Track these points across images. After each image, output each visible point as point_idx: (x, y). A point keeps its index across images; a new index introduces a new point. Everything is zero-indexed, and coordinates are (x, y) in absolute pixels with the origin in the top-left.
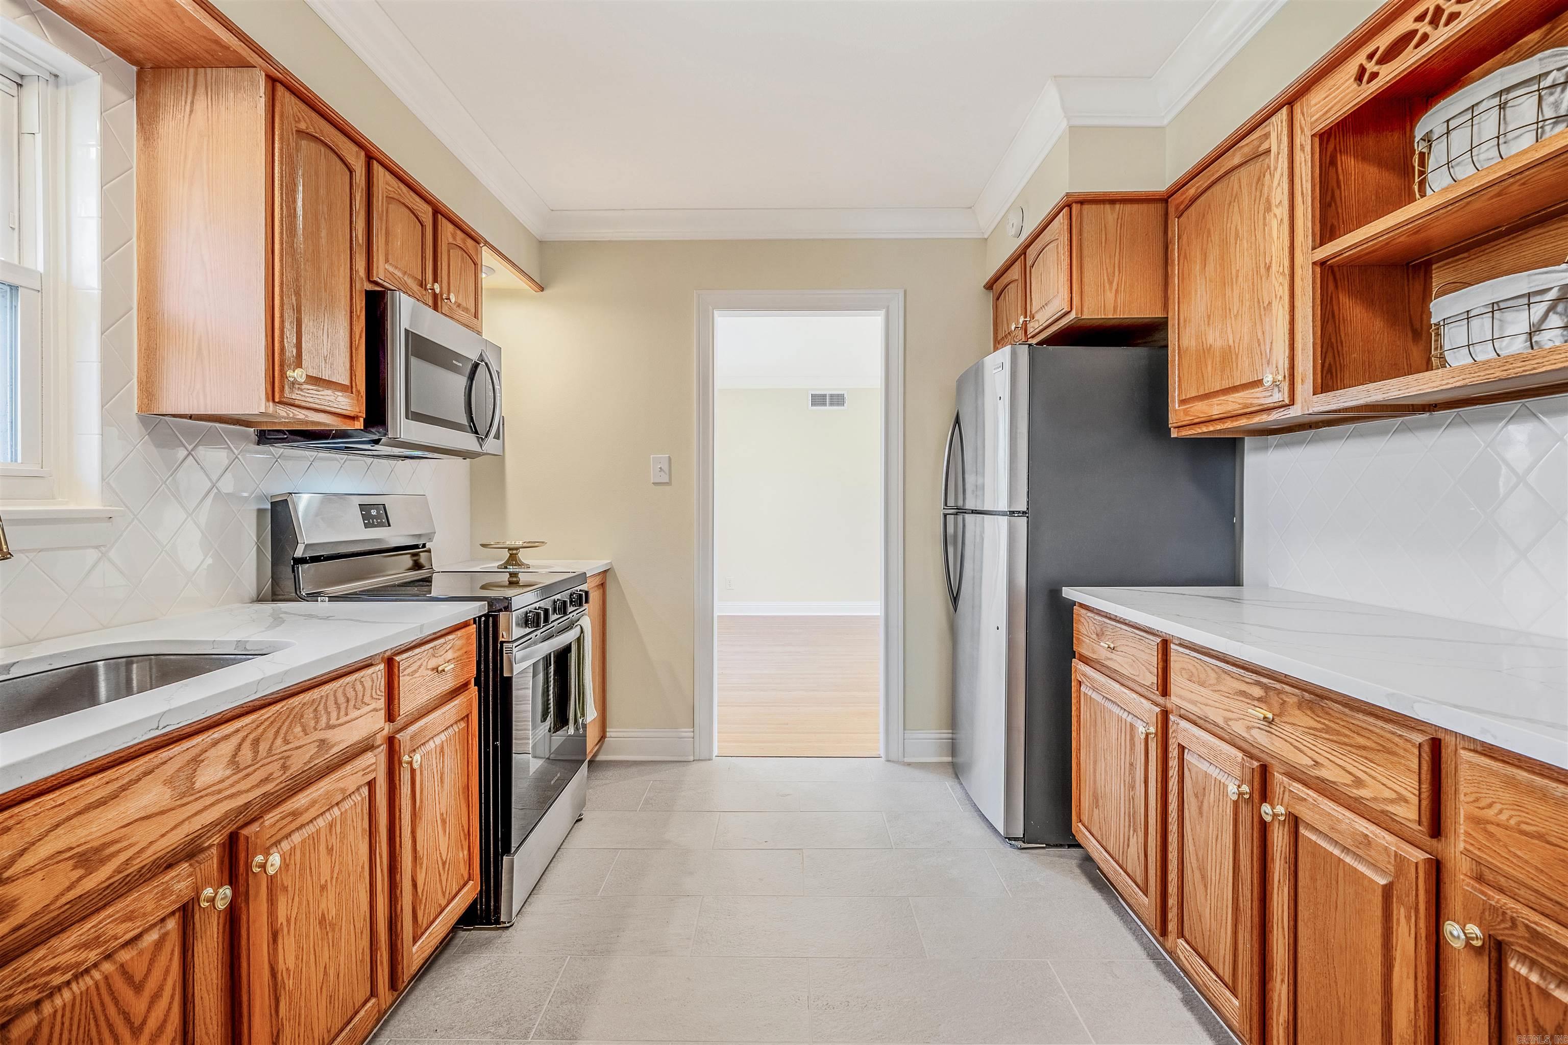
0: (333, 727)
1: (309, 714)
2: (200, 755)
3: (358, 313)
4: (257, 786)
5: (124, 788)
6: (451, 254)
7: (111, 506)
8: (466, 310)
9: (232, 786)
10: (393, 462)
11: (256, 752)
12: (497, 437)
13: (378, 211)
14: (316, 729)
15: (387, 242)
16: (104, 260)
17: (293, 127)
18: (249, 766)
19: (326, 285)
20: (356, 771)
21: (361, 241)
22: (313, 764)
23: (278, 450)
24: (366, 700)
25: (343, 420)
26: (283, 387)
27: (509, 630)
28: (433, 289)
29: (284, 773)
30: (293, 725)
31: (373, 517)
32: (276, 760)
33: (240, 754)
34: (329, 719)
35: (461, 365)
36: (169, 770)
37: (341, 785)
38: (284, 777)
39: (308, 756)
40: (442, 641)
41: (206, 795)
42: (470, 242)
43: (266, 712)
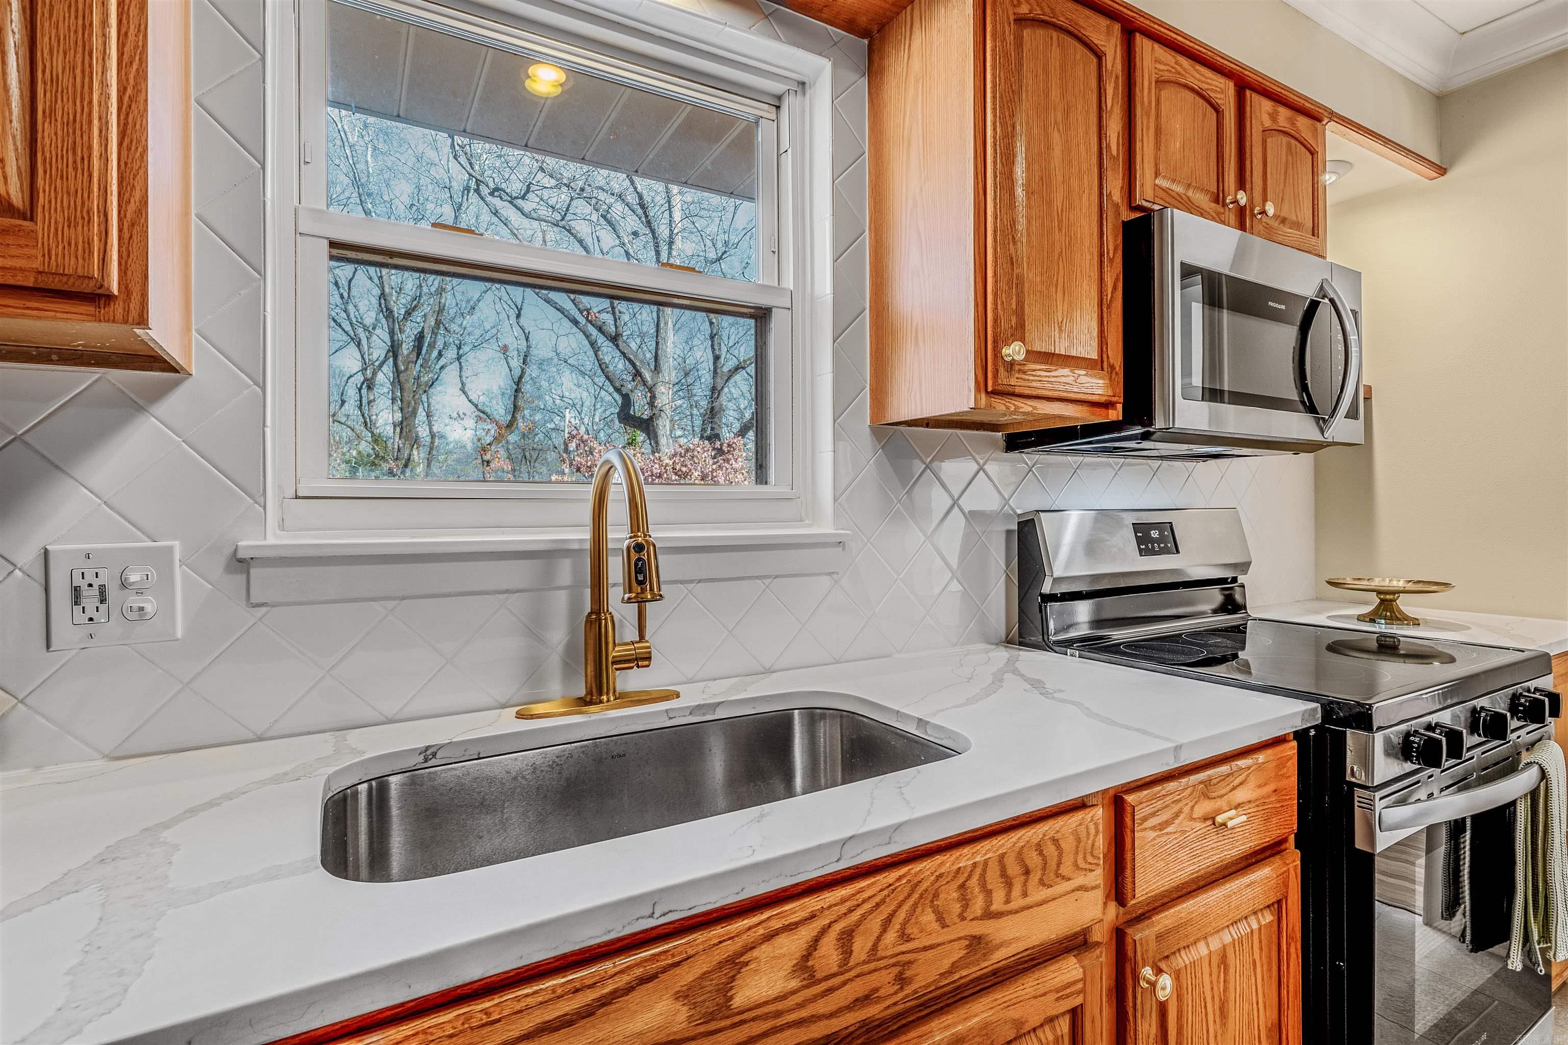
0: (999, 915)
1: (950, 896)
2: (742, 954)
3: (1111, 255)
4: (849, 1008)
5: (605, 1002)
6: (1269, 145)
7: (843, 529)
8: (1297, 225)
9: (801, 1006)
10: (1190, 465)
11: (847, 953)
12: (1352, 414)
13: (1142, 103)
14: (962, 918)
15: (1157, 146)
16: (836, 261)
17: (1011, 13)
18: (834, 975)
19: (1060, 222)
20: (1042, 991)
21: (1114, 152)
22: (957, 976)
23: (1030, 457)
24: (1065, 870)
25: (1091, 409)
26: (997, 370)
27: (1367, 762)
28: (1235, 201)
29: (902, 989)
30: (919, 910)
31: (1153, 541)
32: (886, 967)
33: (816, 954)
34: (989, 902)
35: (1283, 307)
36: (687, 976)
37: (1014, 1013)
38: (900, 995)
39: (946, 964)
40: (1224, 769)
41: (753, 1019)
42: (1303, 122)
43: (869, 886)
